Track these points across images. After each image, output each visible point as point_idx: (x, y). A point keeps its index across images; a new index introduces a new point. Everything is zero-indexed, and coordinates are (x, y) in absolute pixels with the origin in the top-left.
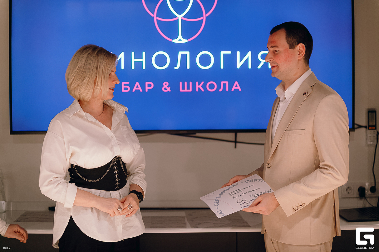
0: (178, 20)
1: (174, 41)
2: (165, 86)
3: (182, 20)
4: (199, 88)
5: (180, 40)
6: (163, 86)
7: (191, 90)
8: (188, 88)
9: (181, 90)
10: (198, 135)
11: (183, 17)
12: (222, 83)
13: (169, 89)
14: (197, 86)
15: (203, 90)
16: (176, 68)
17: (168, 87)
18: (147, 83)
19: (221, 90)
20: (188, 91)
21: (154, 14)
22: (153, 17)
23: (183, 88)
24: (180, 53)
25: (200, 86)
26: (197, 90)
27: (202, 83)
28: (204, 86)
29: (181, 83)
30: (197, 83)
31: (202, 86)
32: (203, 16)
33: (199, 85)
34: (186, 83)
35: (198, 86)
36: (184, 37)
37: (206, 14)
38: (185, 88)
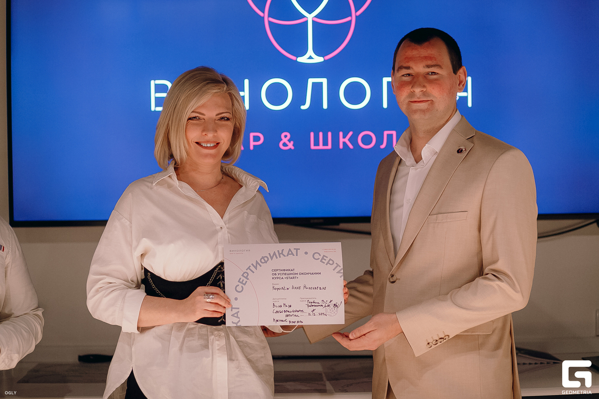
0: (307, 22)
1: (301, 60)
2: (285, 140)
3: (314, 22)
4: (344, 143)
5: (310, 58)
6: (282, 140)
7: (329, 147)
8: (325, 143)
9: (313, 147)
10: (343, 226)
11: (316, 17)
12: (386, 133)
13: (291, 146)
14: (342, 140)
15: (351, 146)
16: (303, 107)
17: (289, 141)
18: (252, 135)
19: (383, 146)
20: (325, 147)
21: (263, 12)
22: (263, 18)
23: (317, 143)
24: (311, 81)
25: (346, 140)
26: (341, 146)
27: (351, 133)
28: (353, 140)
29: (312, 134)
30: (341, 134)
31: (349, 140)
32: (351, 15)
33: (344, 137)
34: (321, 134)
35: (344, 140)
36: (317, 52)
37: (356, 11)
38: (319, 143)
